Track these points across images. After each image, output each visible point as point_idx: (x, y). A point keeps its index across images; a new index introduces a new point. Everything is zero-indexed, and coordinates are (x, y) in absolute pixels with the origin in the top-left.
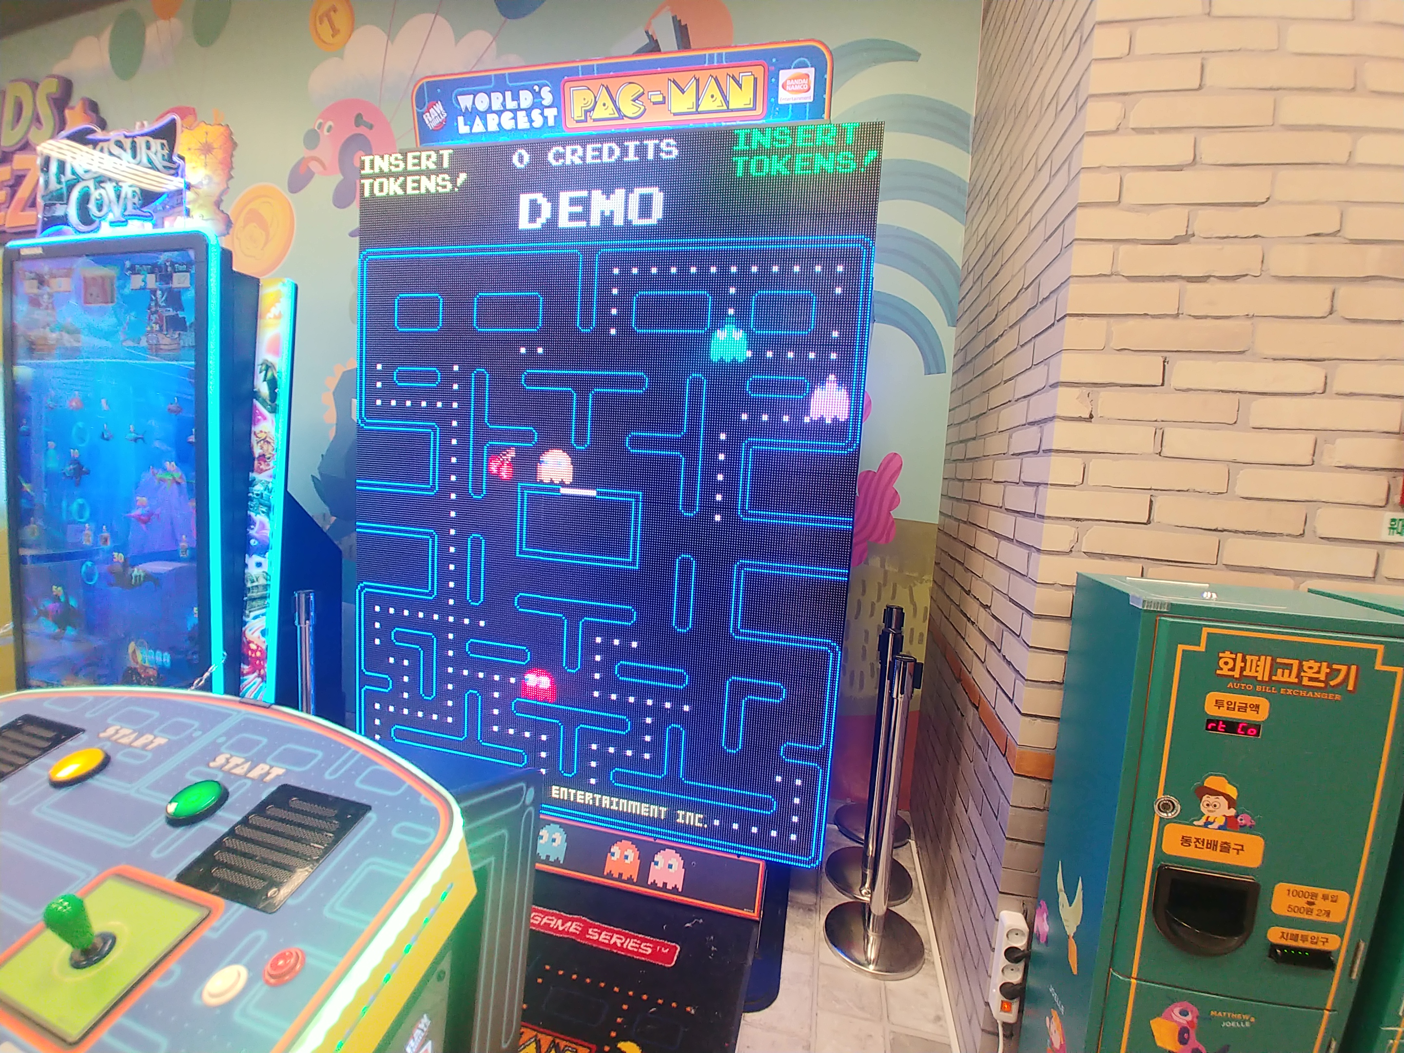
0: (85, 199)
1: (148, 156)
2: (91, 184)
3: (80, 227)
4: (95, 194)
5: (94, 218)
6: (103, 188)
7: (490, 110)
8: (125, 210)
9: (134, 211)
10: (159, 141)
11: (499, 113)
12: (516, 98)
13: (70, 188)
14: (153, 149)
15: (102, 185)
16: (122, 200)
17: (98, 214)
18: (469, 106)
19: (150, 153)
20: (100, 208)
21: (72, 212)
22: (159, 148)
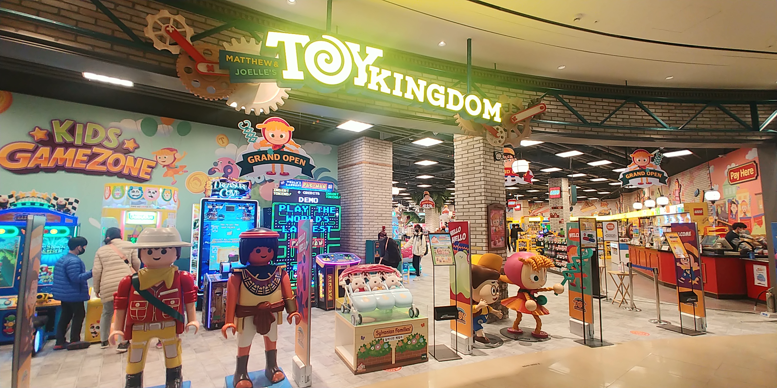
1: (242, 187)
2: (226, 190)
3: (222, 197)
5: (227, 196)
11: (293, 184)
12: (296, 182)
16: (234, 194)
20: (229, 194)
21: (221, 194)
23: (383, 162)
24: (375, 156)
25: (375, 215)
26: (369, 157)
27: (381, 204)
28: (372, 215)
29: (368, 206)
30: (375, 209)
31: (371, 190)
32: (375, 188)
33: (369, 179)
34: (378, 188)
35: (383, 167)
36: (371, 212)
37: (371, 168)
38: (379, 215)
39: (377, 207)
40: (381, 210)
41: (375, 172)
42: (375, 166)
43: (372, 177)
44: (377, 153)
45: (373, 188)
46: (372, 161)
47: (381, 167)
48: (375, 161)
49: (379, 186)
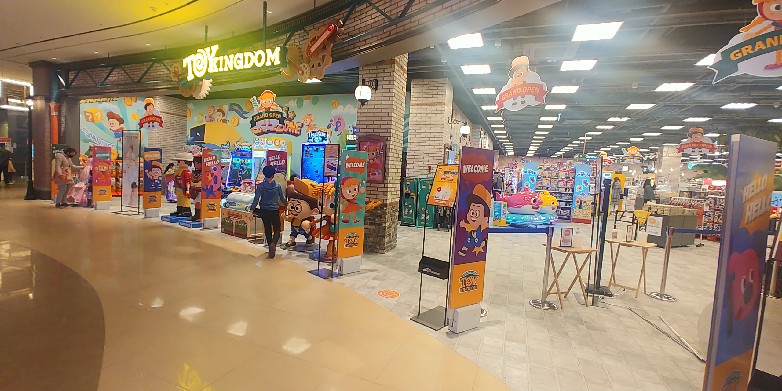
3: (313, 142)
16: (319, 140)
20: (316, 140)
23: (433, 102)
24: (424, 96)
25: (421, 155)
26: (416, 99)
27: (428, 144)
28: (418, 154)
29: (414, 146)
30: (421, 149)
31: (417, 131)
32: (422, 129)
33: (415, 120)
34: (425, 129)
35: (433, 107)
36: (416, 152)
37: (418, 110)
38: (426, 155)
39: (423, 147)
40: (428, 150)
41: (423, 112)
42: (423, 107)
43: (420, 118)
44: (427, 94)
45: (419, 128)
46: (421, 102)
47: (430, 107)
48: (424, 102)
49: (427, 126)
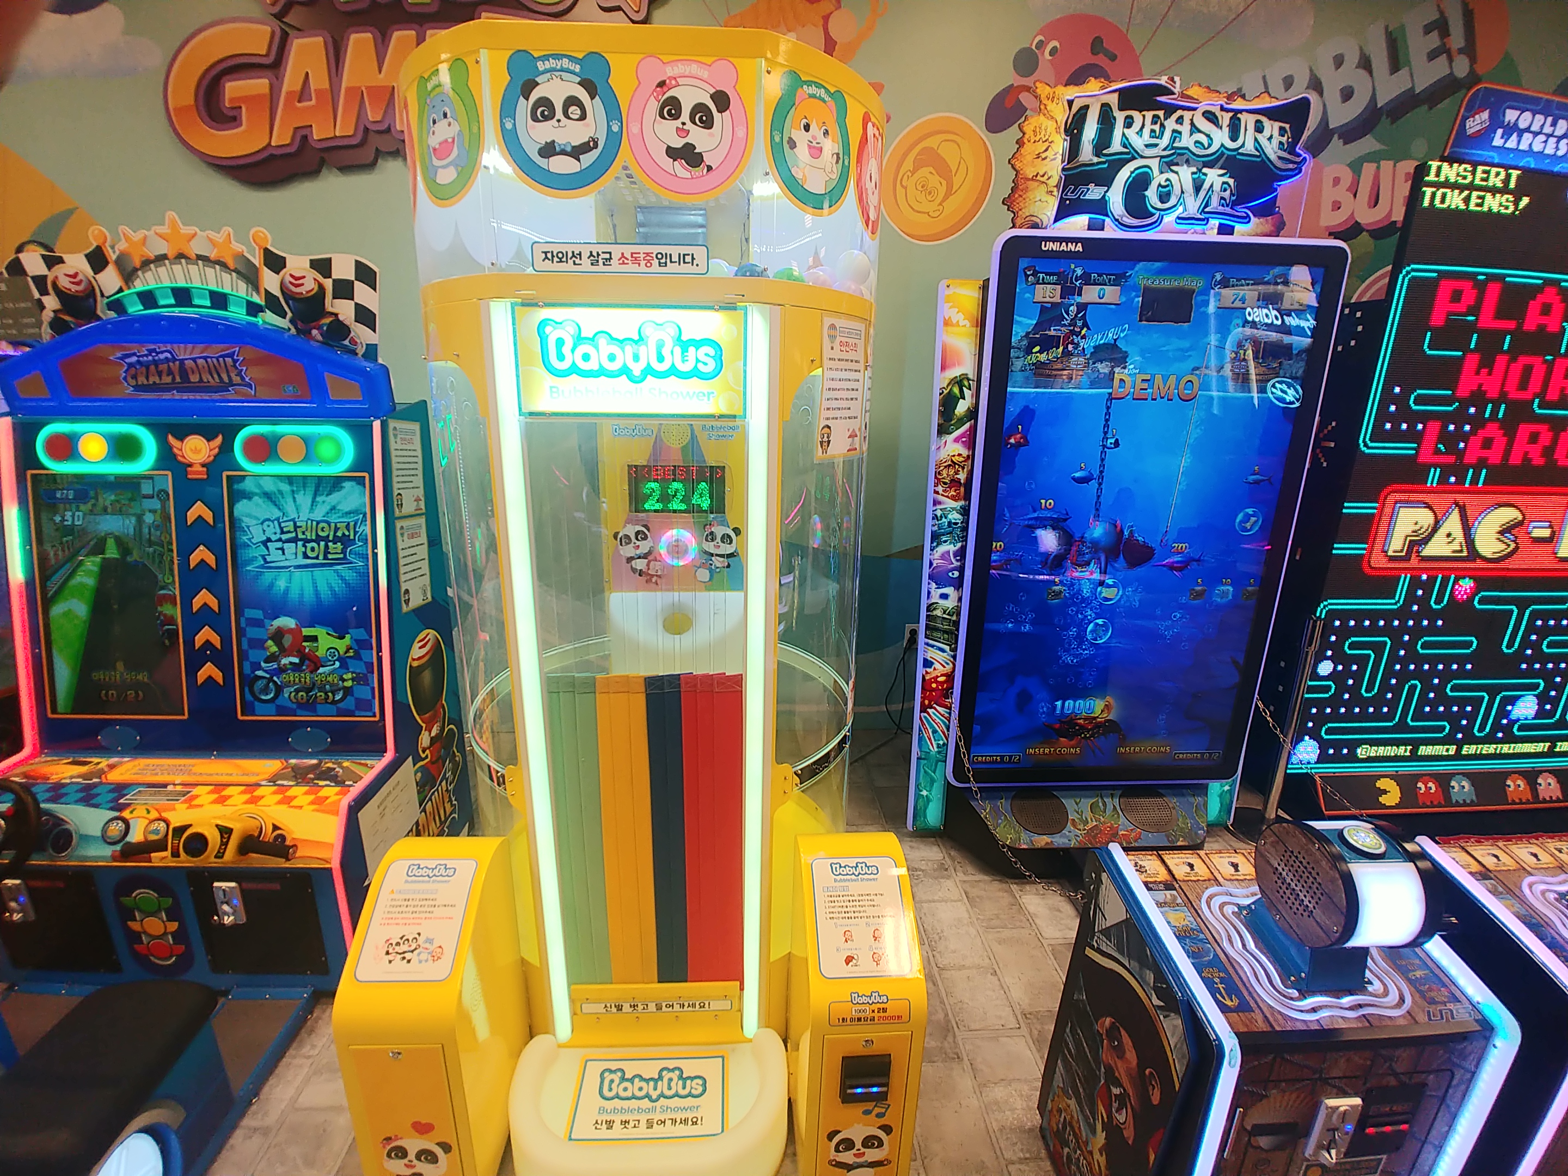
0: (1139, 184)
1: (1256, 139)
2: (1154, 164)
3: (1124, 219)
4: (1159, 179)
5: (1153, 211)
6: (1176, 173)
7: (1528, 130)
8: (1206, 206)
9: (1221, 208)
10: (1277, 125)
11: (1536, 134)
12: (1554, 124)
13: (1118, 164)
14: (1267, 133)
15: (1173, 168)
16: (1202, 193)
17: (1159, 205)
18: (1513, 121)
19: (1259, 136)
20: (1164, 198)
21: (1116, 197)
22: (1276, 133)
